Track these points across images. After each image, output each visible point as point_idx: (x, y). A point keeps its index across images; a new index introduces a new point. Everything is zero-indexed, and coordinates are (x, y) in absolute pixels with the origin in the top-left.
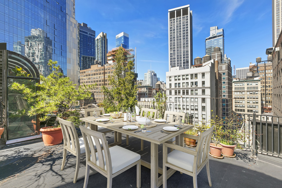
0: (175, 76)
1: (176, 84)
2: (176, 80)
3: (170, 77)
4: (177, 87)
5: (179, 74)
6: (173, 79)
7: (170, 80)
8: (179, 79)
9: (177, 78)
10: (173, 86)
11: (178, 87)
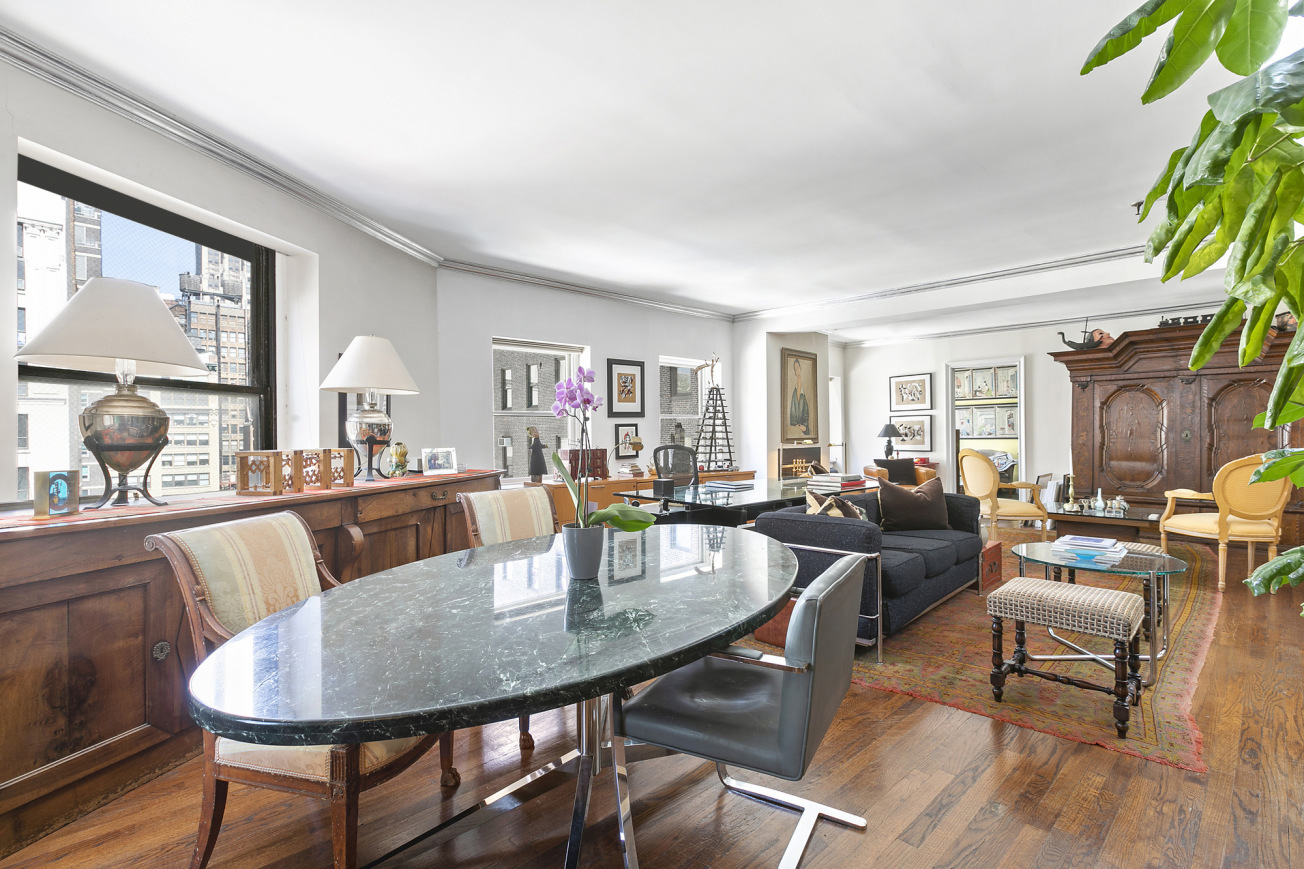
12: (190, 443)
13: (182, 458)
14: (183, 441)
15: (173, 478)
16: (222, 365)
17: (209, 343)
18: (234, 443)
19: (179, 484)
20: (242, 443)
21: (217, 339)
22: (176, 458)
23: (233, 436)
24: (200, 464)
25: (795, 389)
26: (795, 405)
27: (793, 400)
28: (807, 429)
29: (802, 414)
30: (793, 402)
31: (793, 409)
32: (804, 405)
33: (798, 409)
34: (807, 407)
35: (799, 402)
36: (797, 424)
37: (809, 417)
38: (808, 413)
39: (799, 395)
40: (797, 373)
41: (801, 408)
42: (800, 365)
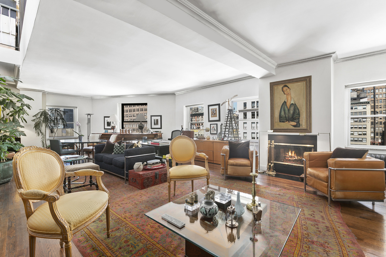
1: (253, 103)
10: (249, 107)
11: (257, 107)
12: (360, 128)
13: (357, 133)
14: (357, 127)
15: (354, 139)
16: (376, 101)
17: (371, 94)
18: (381, 128)
19: (356, 141)
20: (384, 128)
21: (374, 92)
22: (355, 133)
23: (380, 126)
24: (363, 135)
25: (285, 102)
26: (284, 110)
27: (283, 108)
28: (297, 124)
29: (292, 115)
30: (283, 109)
31: (283, 113)
32: (295, 110)
33: (287, 113)
34: (298, 111)
35: (289, 108)
36: (287, 121)
37: (300, 116)
38: (299, 114)
39: (288, 105)
40: (286, 93)
41: (292, 112)
42: (289, 88)
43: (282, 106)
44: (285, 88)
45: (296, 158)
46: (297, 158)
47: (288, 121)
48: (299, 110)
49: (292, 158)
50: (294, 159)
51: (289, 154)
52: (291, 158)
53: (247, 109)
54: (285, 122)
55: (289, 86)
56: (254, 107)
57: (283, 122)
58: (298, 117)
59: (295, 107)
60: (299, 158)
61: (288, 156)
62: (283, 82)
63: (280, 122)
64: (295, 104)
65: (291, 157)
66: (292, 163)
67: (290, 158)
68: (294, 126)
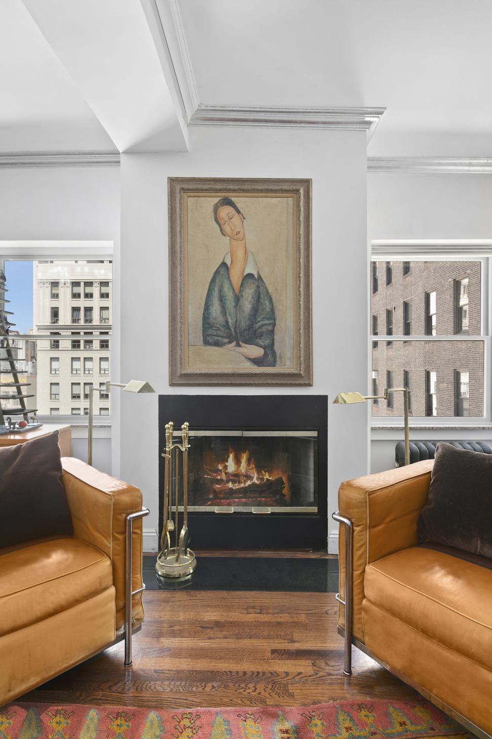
0: (76, 284)
1: (76, 310)
2: (76, 296)
3: (55, 284)
4: (82, 322)
5: (88, 278)
6: (65, 292)
7: (55, 296)
8: (89, 296)
9: (81, 290)
10: (65, 318)
11: (86, 321)
25: (224, 264)
26: (222, 299)
27: (216, 289)
28: (266, 354)
29: (249, 319)
30: (216, 293)
31: (216, 309)
32: (258, 299)
33: (232, 310)
34: (267, 303)
35: (237, 291)
36: (230, 342)
37: (274, 325)
38: (272, 315)
39: (236, 276)
40: (227, 228)
41: (247, 306)
42: (238, 211)
43: (213, 281)
44: (226, 211)
45: (255, 480)
46: (258, 479)
47: (234, 343)
48: (274, 299)
49: (240, 482)
50: (249, 483)
51: (226, 467)
52: (234, 482)
53: (60, 324)
54: (225, 344)
55: (238, 206)
56: (79, 320)
57: (217, 344)
58: (270, 328)
59: (258, 287)
60: (267, 476)
61: (224, 477)
62: (218, 186)
63: (206, 343)
64: (260, 277)
65: (236, 477)
66: (245, 505)
67: (230, 485)
68: (257, 362)
